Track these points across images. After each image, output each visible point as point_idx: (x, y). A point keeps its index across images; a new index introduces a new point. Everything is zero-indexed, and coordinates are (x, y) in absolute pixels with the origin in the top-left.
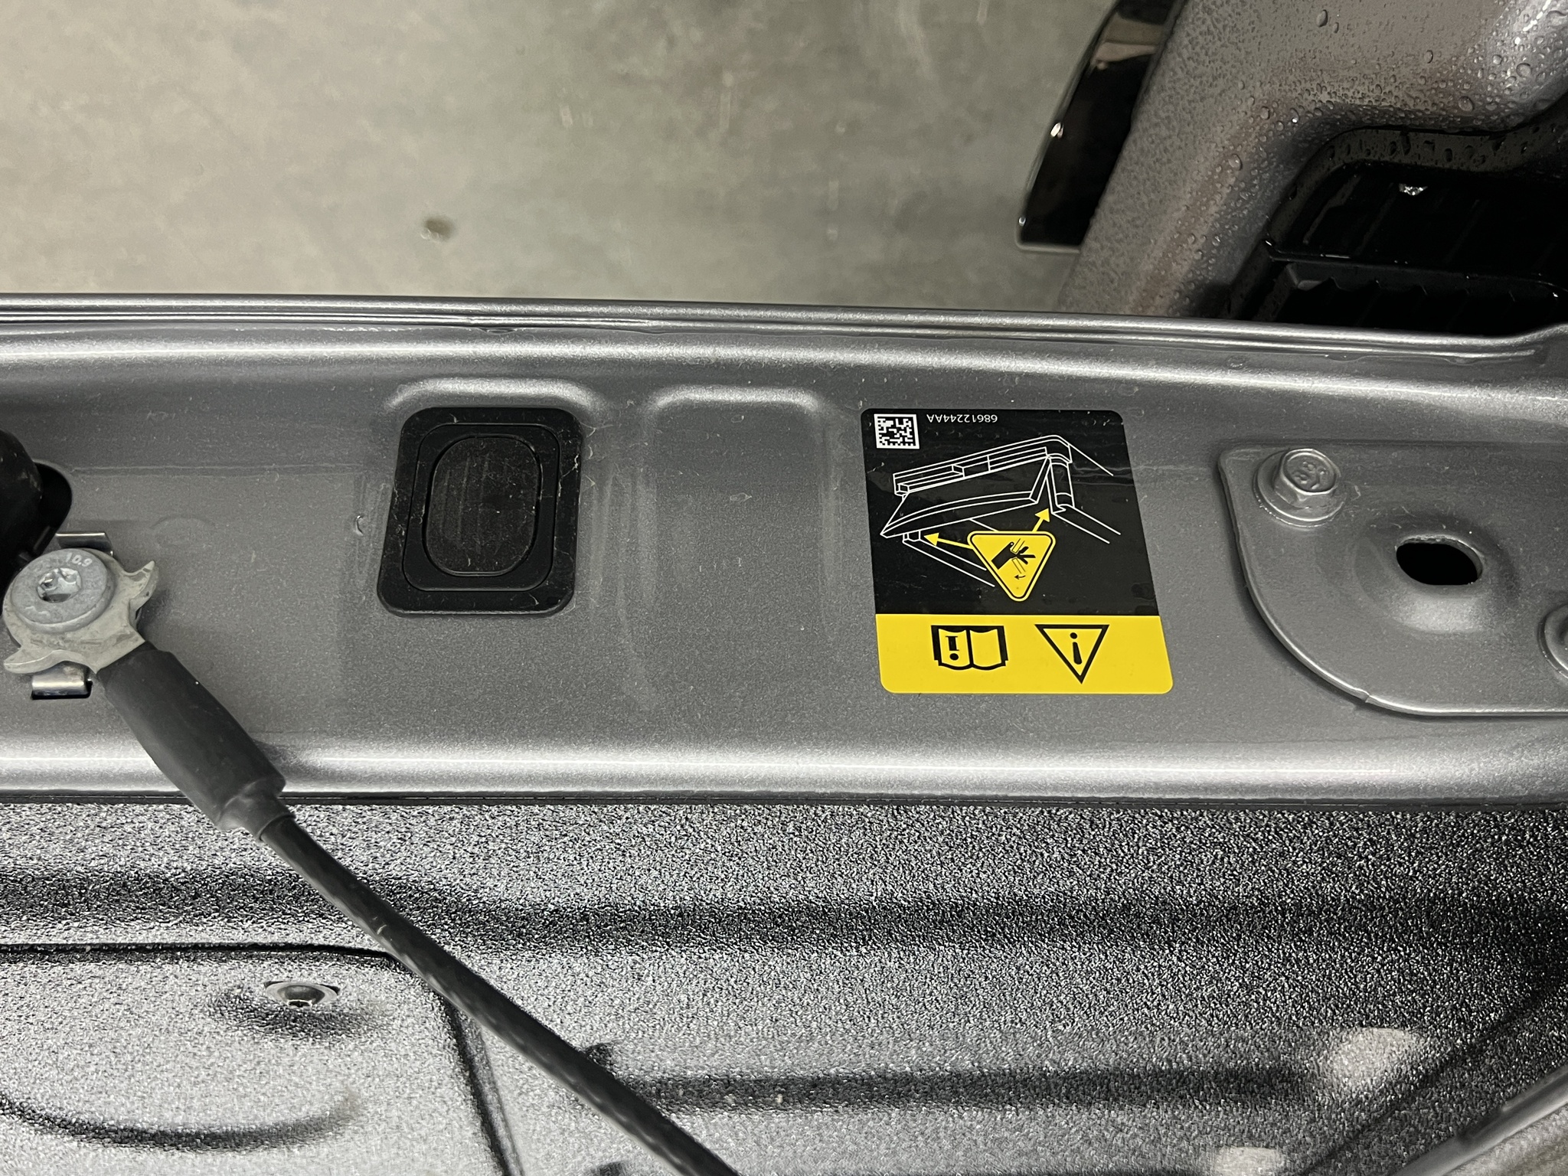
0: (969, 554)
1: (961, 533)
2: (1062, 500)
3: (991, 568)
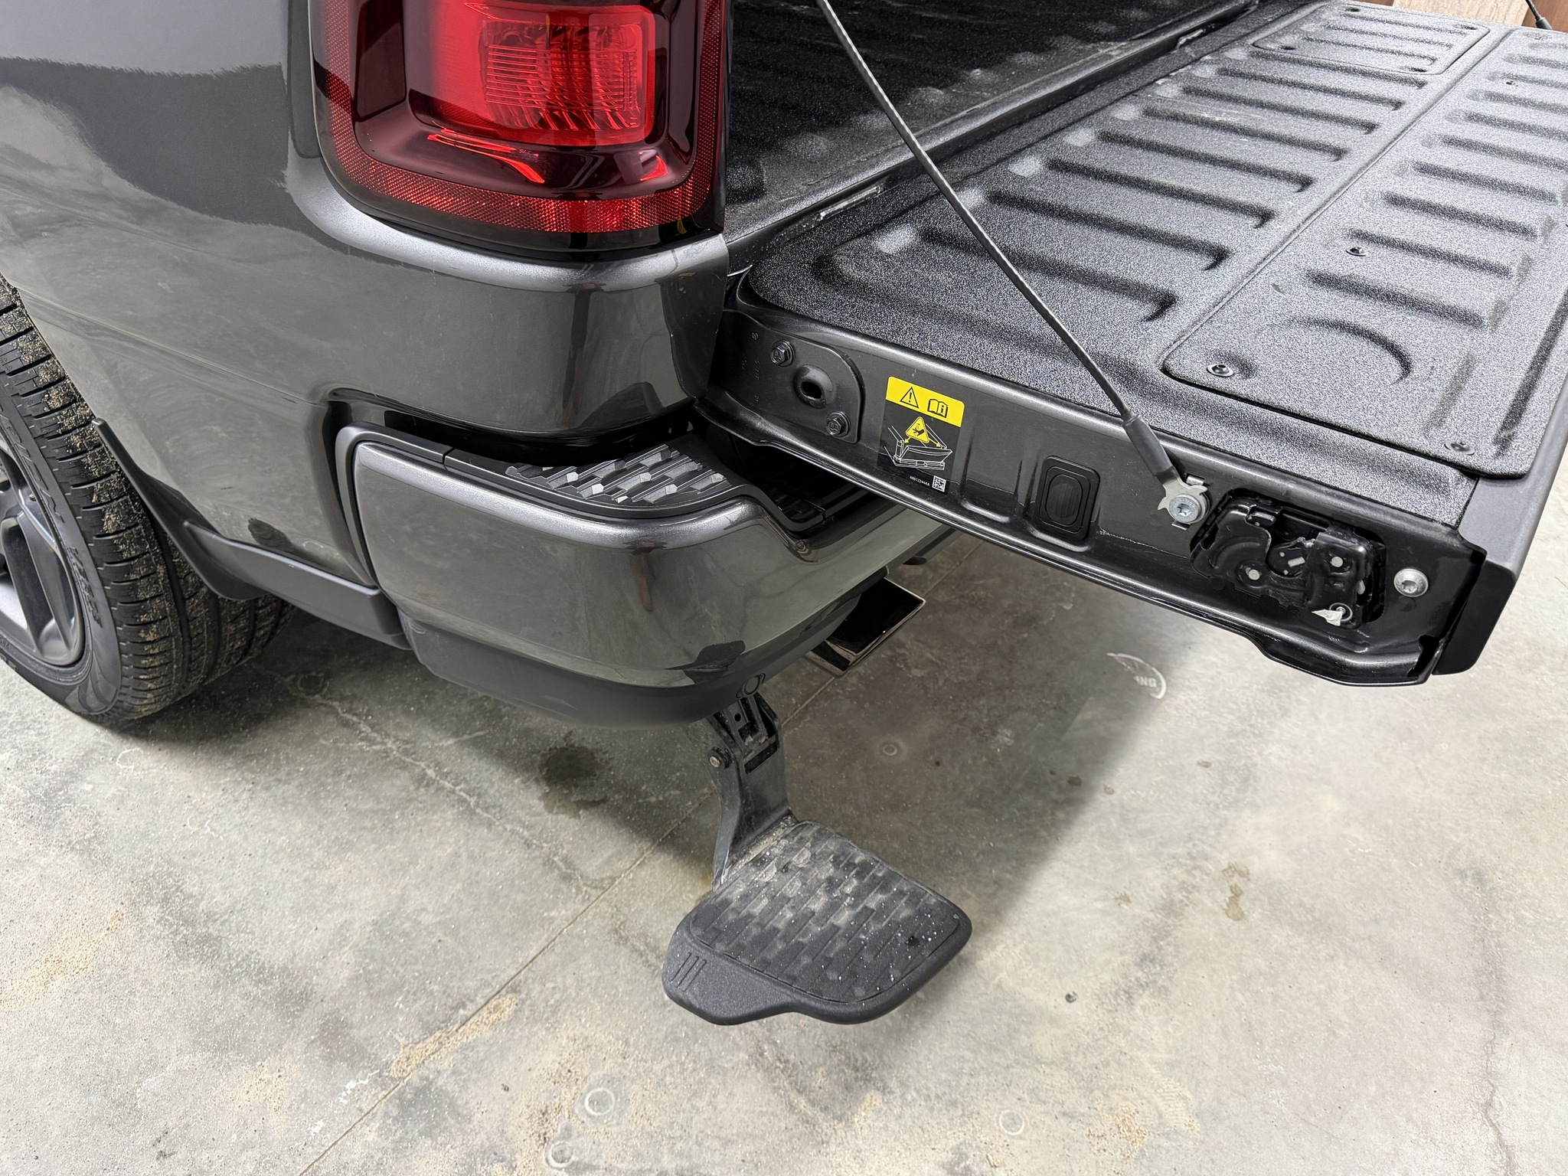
0: (930, 436)
1: (930, 444)
2: (900, 444)
3: (925, 430)
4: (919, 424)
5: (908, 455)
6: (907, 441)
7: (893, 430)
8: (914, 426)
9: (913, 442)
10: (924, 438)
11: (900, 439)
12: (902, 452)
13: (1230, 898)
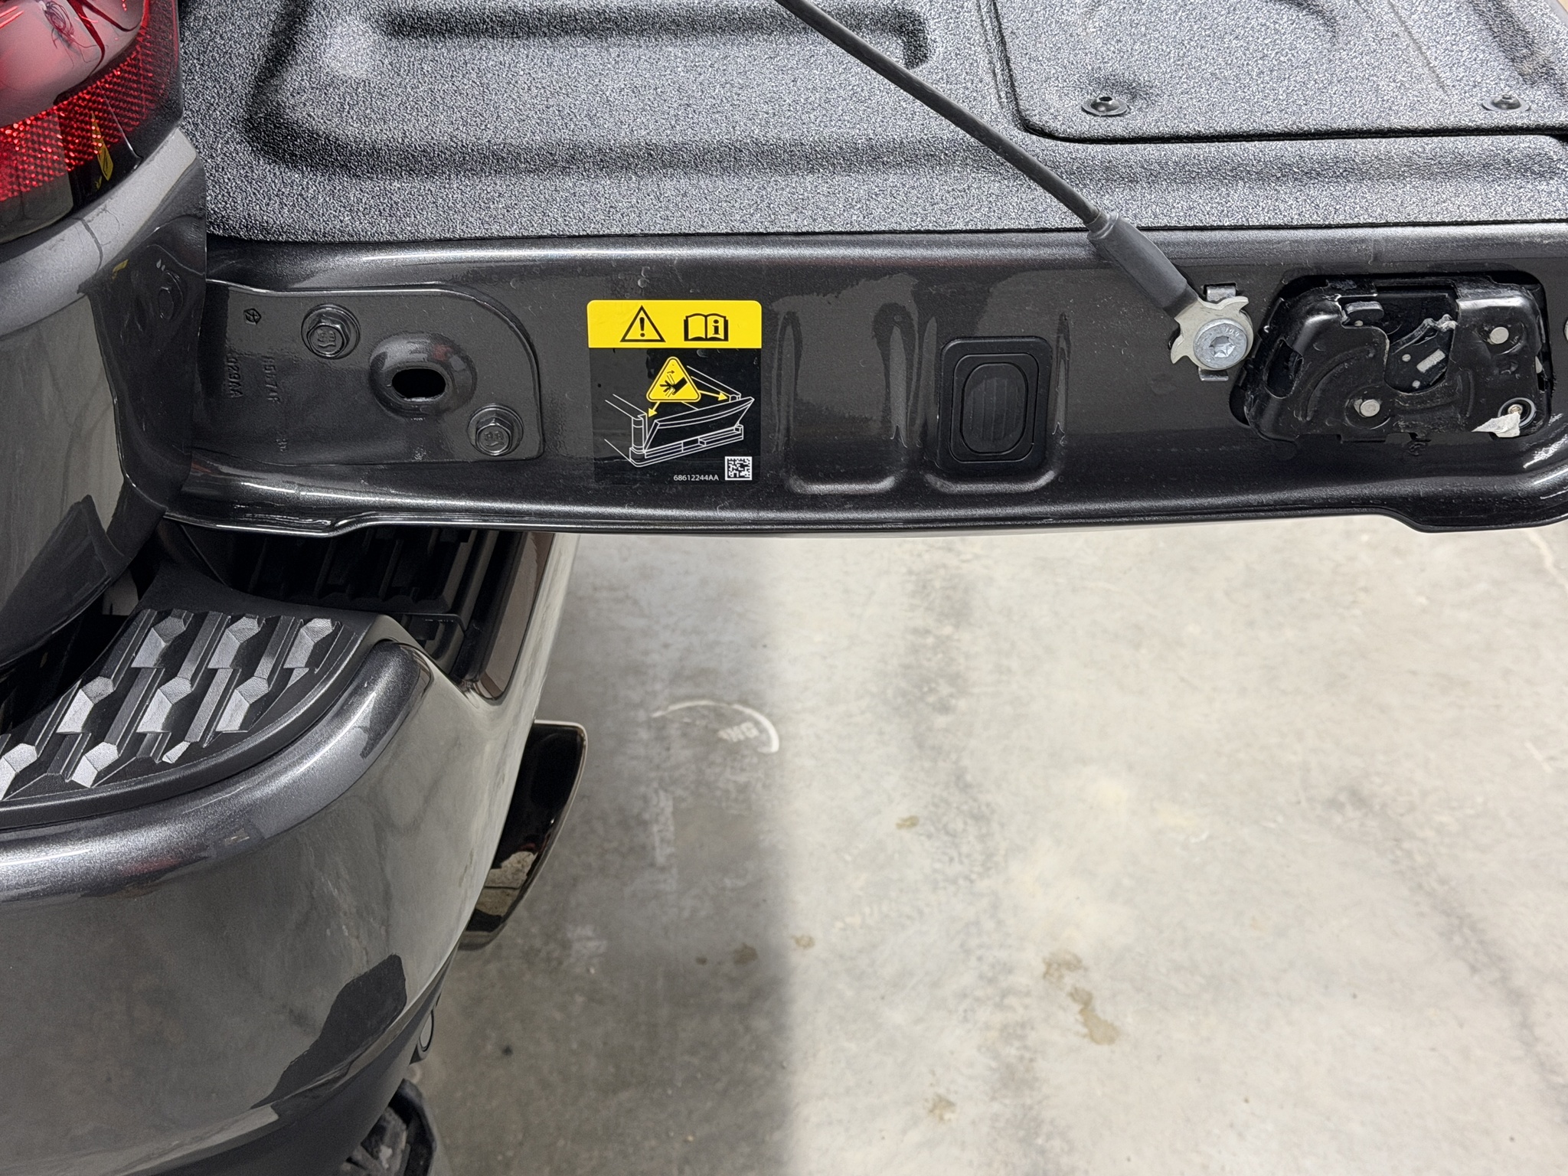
4: (673, 369)
5: (661, 438)
6: (652, 412)
7: (616, 402)
8: (664, 377)
9: (666, 408)
10: (690, 394)
11: (635, 413)
12: (647, 435)
13: (1082, 1012)
